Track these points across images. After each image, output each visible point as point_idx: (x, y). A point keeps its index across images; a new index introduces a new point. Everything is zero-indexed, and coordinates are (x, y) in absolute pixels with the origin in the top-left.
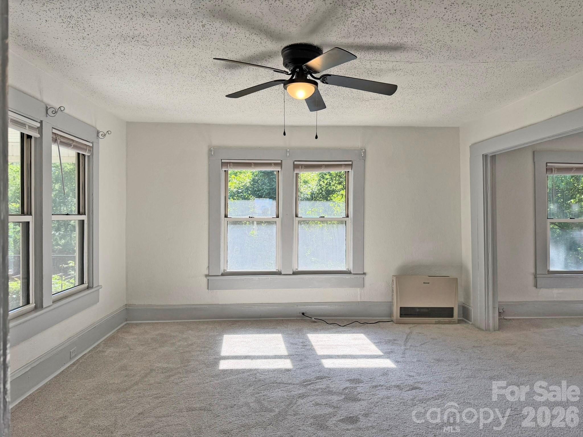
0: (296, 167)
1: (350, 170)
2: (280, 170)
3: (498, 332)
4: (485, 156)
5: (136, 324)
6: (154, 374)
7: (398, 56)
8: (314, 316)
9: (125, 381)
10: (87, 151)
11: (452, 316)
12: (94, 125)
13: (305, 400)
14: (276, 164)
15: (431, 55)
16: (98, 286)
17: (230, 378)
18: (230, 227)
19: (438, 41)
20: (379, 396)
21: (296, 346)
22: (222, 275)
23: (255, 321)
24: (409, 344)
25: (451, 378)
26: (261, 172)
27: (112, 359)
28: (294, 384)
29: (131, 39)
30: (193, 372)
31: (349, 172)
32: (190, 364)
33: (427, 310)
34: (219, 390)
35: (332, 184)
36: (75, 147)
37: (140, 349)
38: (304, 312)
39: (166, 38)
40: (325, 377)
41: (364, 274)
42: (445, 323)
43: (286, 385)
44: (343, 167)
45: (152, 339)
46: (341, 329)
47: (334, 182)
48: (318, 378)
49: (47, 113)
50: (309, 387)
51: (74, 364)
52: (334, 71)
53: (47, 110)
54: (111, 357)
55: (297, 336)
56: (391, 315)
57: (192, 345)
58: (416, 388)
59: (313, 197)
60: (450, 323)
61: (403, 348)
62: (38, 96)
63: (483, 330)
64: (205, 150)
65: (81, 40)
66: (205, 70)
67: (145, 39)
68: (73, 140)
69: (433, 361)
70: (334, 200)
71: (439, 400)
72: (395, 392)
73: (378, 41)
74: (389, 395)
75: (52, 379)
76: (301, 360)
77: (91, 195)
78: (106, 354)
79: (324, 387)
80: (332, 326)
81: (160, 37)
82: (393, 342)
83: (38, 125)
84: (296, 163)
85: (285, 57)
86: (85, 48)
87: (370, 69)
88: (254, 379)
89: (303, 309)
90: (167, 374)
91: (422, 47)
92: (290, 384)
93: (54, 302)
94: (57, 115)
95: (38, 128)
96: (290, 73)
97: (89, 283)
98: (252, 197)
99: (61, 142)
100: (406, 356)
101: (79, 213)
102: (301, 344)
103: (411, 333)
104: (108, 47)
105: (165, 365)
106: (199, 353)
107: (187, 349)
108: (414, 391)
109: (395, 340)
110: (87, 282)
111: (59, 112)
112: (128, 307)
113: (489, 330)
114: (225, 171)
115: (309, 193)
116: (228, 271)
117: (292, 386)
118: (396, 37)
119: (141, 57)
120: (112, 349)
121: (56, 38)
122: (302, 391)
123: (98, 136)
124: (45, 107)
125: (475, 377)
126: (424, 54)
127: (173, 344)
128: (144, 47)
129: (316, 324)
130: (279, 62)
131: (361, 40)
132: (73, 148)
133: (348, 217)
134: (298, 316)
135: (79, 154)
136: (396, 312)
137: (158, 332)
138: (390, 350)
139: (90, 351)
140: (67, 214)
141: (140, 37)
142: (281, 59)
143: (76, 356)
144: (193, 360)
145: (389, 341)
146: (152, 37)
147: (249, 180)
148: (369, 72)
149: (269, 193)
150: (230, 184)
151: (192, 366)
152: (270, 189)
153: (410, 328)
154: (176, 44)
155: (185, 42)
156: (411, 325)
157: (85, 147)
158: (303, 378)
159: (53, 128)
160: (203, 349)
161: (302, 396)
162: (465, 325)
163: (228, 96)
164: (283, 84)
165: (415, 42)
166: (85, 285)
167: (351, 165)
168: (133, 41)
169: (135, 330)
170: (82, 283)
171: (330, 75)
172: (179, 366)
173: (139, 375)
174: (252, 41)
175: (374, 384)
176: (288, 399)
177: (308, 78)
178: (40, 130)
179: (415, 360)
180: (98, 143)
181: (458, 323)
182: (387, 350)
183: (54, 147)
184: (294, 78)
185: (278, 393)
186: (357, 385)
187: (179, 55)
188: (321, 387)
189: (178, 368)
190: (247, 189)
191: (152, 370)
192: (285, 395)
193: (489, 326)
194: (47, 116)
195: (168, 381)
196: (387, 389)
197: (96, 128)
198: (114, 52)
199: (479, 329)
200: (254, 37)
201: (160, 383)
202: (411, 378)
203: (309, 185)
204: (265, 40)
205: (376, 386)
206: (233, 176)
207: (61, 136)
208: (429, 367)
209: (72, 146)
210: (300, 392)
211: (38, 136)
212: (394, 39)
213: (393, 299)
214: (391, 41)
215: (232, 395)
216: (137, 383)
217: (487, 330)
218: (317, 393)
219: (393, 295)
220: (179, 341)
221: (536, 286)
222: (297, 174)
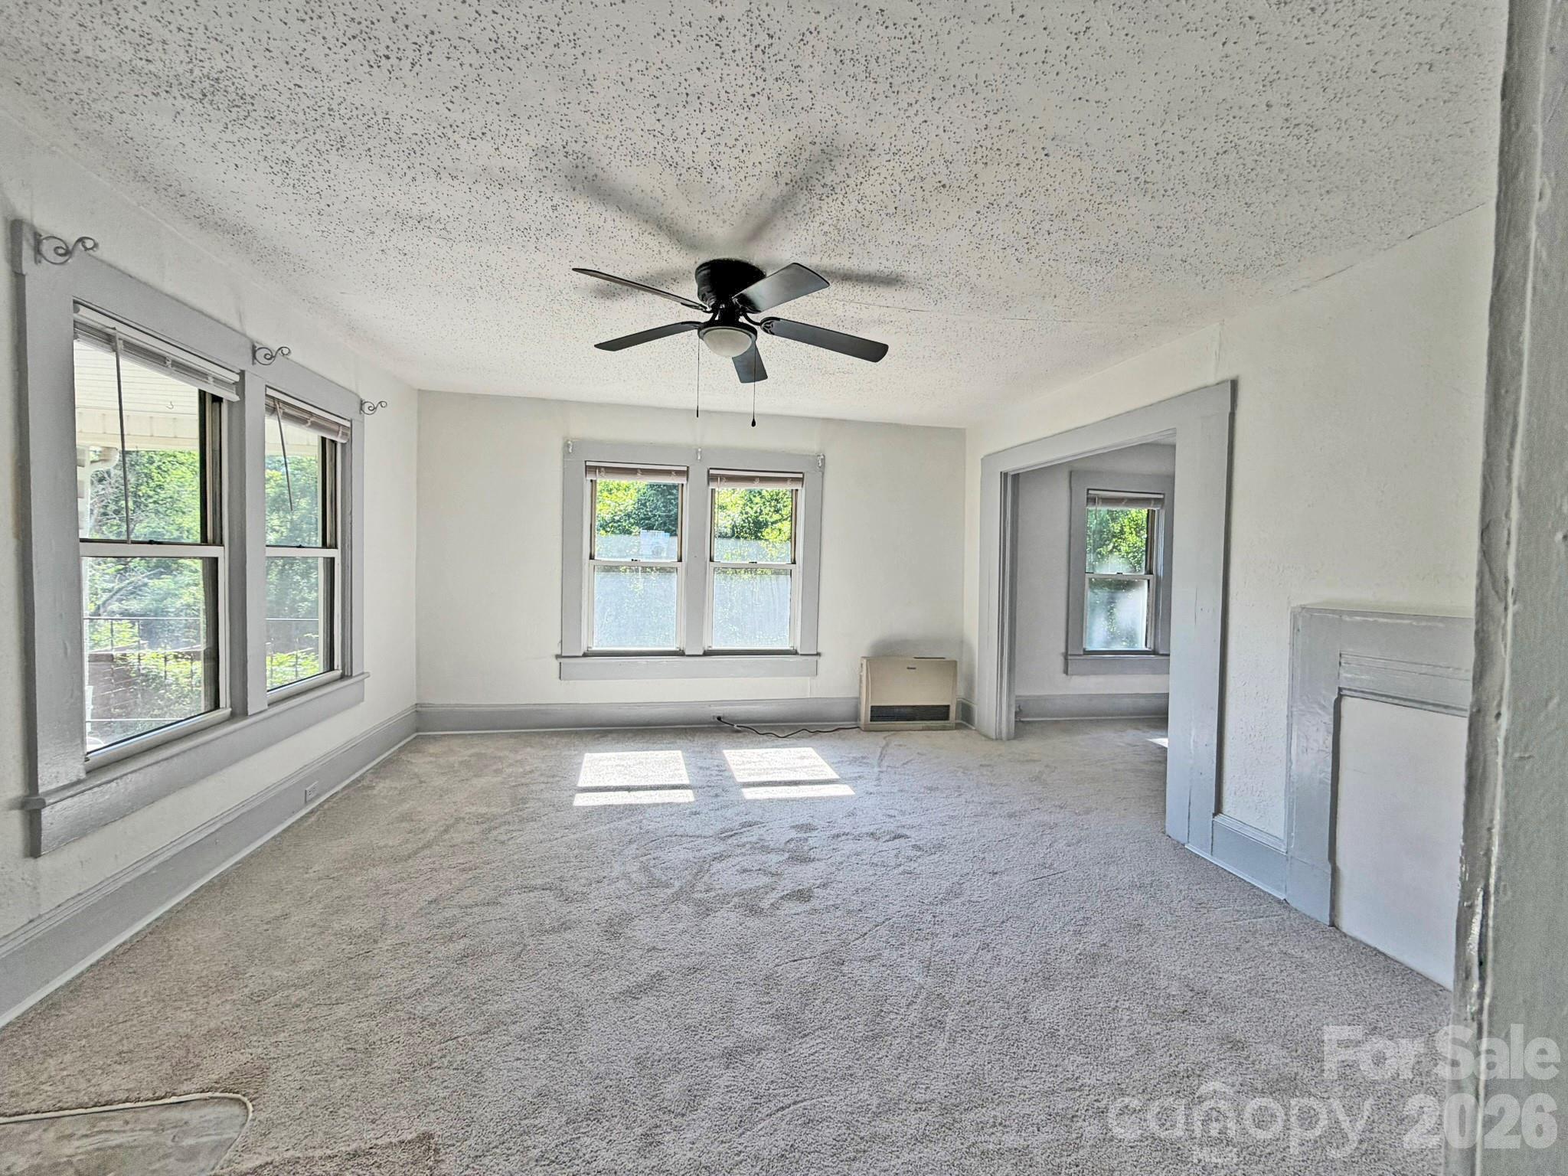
0: (712, 478)
1: (799, 488)
2: (685, 483)
3: (1015, 742)
4: (1004, 475)
5: (434, 738)
6: (462, 826)
7: (888, 294)
8: (737, 722)
9: (407, 841)
10: (340, 434)
11: (946, 718)
12: (353, 388)
13: (723, 864)
14: (679, 473)
15: (943, 298)
16: (363, 673)
17: (597, 829)
18: (598, 576)
19: (958, 274)
20: (843, 852)
21: (708, 772)
22: (585, 655)
23: (639, 730)
24: (885, 763)
25: (951, 817)
26: (652, 486)
27: (385, 802)
28: (705, 837)
29: (417, 224)
30: (532, 821)
31: (797, 490)
32: (527, 806)
33: (909, 710)
34: (576, 852)
35: (765, 511)
36: (315, 426)
37: (439, 781)
38: (721, 715)
39: (483, 226)
40: (756, 823)
41: (818, 654)
42: (936, 729)
43: (692, 839)
44: (789, 482)
45: (461, 763)
46: (781, 742)
47: (768, 508)
48: (743, 825)
49: (254, 357)
50: (730, 841)
51: (312, 812)
52: (785, 311)
53: (254, 352)
54: (385, 798)
55: (710, 756)
56: (856, 717)
57: (532, 772)
58: (900, 836)
59: (736, 533)
60: (944, 728)
61: (876, 769)
62: (237, 325)
63: (992, 739)
64: (559, 444)
65: (315, 216)
66: (558, 298)
67: (442, 226)
68: (311, 413)
69: (922, 790)
70: (767, 538)
71: (936, 856)
72: (869, 844)
73: (861, 265)
74: (859, 850)
75: (268, 842)
76: (717, 796)
77: (347, 513)
78: (375, 792)
79: (754, 839)
80: (765, 737)
81: (472, 225)
82: (860, 761)
83: (237, 378)
84: (711, 472)
85: (701, 283)
86: (325, 234)
87: (843, 318)
88: (638, 830)
89: (719, 710)
90: (485, 826)
91: (930, 283)
92: (698, 837)
93: (271, 704)
94: (276, 362)
95: (235, 383)
96: (709, 309)
97: (343, 669)
98: (635, 529)
99: (284, 413)
100: (882, 783)
101: (324, 545)
102: (716, 768)
103: (887, 745)
104: (371, 236)
105: (483, 810)
106: (543, 786)
107: (523, 780)
108: (897, 841)
109: (863, 758)
110: (340, 668)
111: (279, 356)
112: (419, 709)
113: (1001, 739)
114: (592, 481)
115: (729, 525)
116: (594, 649)
117: (702, 841)
118: (890, 262)
119: (437, 263)
120: (388, 783)
121: (263, 206)
122: (720, 848)
123: (361, 409)
124: (249, 346)
125: (987, 815)
126: (932, 296)
127: (498, 772)
128: (442, 242)
129: (740, 735)
130: (691, 290)
131: (833, 261)
132: (310, 426)
133: (794, 562)
134: (711, 723)
135: (324, 439)
136: (865, 714)
137: (473, 751)
138: (856, 775)
139: (344, 788)
140: (300, 547)
141: (433, 220)
142: (695, 286)
143: (318, 796)
144: (533, 799)
145: (855, 759)
146: (457, 223)
147: (631, 502)
148: (840, 323)
149: (665, 523)
150: (598, 506)
151: (532, 810)
152: (667, 516)
153: (885, 738)
154: (502, 241)
155: (520, 239)
156: (886, 734)
157: (336, 428)
158: (719, 826)
159: (267, 386)
160: (551, 780)
161: (719, 857)
162: (965, 732)
163: (599, 346)
164: (696, 331)
165: (920, 272)
166: (337, 673)
167: (801, 480)
168: (420, 227)
169: (432, 748)
170: (332, 668)
171: (778, 319)
172: (507, 810)
173: (434, 828)
174: (643, 248)
175: (834, 832)
176: (695, 863)
177: (740, 320)
178: (240, 387)
179: (895, 789)
180: (363, 422)
181: (956, 729)
182: (852, 775)
183: (271, 423)
184: (717, 318)
185: (678, 855)
186: (808, 835)
187: (510, 264)
188: (749, 839)
189: (506, 814)
190: (629, 516)
191: (458, 820)
192: (690, 856)
193: (1001, 733)
194: (253, 364)
195: (487, 839)
196: (855, 839)
197: (358, 396)
198: (384, 247)
199: (988, 737)
200: (647, 239)
201: (473, 843)
202: (892, 820)
203: (729, 512)
204: (667, 248)
205: (838, 836)
206: (605, 494)
207: (285, 403)
208: (916, 799)
209: (309, 424)
210: (716, 849)
211: (236, 398)
212: (888, 264)
213: (860, 693)
214: (882, 268)
215: (600, 859)
216: (428, 845)
217: (998, 739)
218: (743, 850)
219: (860, 687)
220: (510, 765)
221: (1066, 672)
222: (713, 491)
